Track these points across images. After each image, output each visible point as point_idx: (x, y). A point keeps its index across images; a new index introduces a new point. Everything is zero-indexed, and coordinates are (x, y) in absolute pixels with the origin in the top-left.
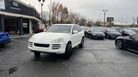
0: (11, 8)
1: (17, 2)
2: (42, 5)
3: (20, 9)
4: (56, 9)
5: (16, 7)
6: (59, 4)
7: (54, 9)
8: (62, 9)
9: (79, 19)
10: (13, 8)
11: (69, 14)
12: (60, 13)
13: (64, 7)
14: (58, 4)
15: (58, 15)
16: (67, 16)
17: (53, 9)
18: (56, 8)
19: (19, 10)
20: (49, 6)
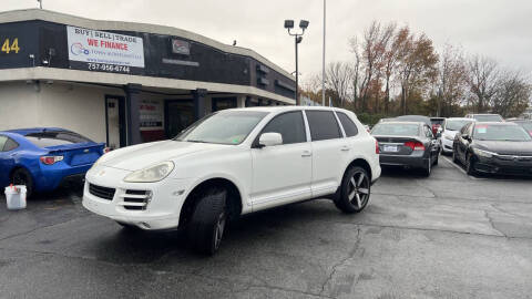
0: (165, 61)
1: (186, 40)
2: (298, 41)
3: (196, 64)
4: (383, 50)
5: (183, 57)
6: (397, 31)
7: (373, 52)
8: (407, 48)
9: (490, 84)
10: (171, 61)
11: (440, 65)
12: (398, 63)
13: (416, 39)
14: (389, 32)
15: (389, 75)
16: (433, 75)
17: (368, 50)
18: (380, 48)
19: (195, 67)
20: (353, 42)
